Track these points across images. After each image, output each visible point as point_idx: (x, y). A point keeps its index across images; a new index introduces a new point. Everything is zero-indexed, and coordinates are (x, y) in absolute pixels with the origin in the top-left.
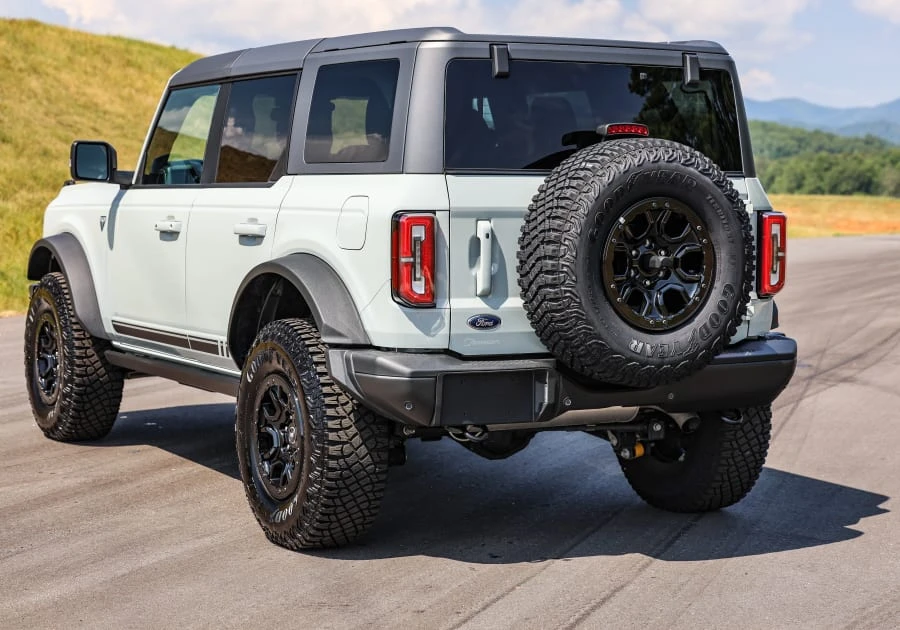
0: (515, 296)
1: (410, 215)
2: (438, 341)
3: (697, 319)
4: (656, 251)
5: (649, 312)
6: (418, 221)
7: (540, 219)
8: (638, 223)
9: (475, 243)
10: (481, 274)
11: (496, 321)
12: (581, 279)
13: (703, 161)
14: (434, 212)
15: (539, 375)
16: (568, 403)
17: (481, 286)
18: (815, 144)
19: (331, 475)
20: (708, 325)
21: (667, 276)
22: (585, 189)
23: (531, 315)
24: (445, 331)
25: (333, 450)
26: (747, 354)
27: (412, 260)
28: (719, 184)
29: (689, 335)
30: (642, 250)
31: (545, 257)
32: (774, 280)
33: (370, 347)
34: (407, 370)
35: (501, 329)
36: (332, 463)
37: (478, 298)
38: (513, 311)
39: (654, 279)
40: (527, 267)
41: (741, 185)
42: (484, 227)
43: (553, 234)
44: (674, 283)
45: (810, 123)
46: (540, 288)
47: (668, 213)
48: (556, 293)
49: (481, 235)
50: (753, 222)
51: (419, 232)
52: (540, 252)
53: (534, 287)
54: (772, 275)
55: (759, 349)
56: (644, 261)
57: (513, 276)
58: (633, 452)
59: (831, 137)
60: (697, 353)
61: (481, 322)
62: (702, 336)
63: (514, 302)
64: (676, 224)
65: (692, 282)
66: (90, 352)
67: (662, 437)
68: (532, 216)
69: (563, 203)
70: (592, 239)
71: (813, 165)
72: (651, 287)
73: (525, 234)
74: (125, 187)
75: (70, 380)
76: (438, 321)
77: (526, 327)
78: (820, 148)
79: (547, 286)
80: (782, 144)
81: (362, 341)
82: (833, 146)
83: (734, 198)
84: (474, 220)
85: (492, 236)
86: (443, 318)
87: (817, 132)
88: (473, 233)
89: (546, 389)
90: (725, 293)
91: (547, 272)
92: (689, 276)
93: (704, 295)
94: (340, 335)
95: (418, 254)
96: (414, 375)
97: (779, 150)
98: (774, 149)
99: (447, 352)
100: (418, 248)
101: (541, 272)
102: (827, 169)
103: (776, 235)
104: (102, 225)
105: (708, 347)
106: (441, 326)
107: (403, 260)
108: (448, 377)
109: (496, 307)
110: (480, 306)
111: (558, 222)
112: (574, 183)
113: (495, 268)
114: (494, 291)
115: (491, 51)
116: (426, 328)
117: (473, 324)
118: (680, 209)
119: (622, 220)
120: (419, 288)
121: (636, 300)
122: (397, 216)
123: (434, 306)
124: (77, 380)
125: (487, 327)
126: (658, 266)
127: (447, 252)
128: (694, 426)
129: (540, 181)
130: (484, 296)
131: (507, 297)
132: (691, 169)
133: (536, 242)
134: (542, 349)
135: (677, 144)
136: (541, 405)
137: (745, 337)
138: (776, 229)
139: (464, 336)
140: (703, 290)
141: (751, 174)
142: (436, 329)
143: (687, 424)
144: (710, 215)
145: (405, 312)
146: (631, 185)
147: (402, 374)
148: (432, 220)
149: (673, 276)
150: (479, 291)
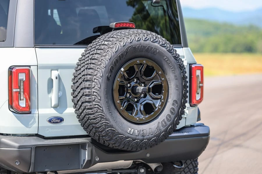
1: (17, 68)
2: (32, 130)
3: (160, 117)
4: (140, 84)
5: (137, 114)
6: (22, 71)
7: (82, 69)
8: (131, 71)
9: (51, 81)
10: (54, 96)
11: (61, 120)
12: (103, 98)
13: (162, 40)
14: (30, 66)
15: (83, 146)
16: (97, 159)
17: (54, 102)
20: (166, 120)
21: (145, 96)
22: (104, 54)
23: (78, 116)
24: (36, 125)
26: (185, 134)
27: (19, 90)
28: (170, 51)
29: (156, 125)
30: (133, 84)
31: (85, 88)
32: (198, 97)
34: (17, 145)
35: (64, 123)
37: (52, 109)
38: (70, 115)
39: (139, 98)
40: (76, 93)
41: (180, 51)
42: (55, 73)
43: (89, 77)
44: (149, 100)
46: (83, 103)
47: (145, 66)
48: (91, 105)
49: (54, 78)
50: (187, 70)
51: (22, 76)
52: (82, 86)
53: (80, 103)
54: (197, 95)
55: (191, 131)
56: (134, 89)
57: (69, 97)
60: (160, 133)
61: (54, 120)
62: (163, 126)
63: (70, 110)
64: (149, 71)
65: (158, 99)
68: (78, 67)
69: (93, 61)
70: (108, 79)
72: (137, 102)
73: (75, 77)
76: (33, 120)
77: (76, 122)
79: (86, 102)
83: (177, 58)
84: (50, 70)
85: (58, 78)
86: (35, 119)
88: (50, 77)
89: (87, 152)
90: (173, 104)
91: (86, 95)
92: (156, 96)
93: (163, 106)
95: (22, 87)
96: (20, 147)
99: (37, 135)
100: (22, 84)
101: (83, 95)
103: (198, 76)
105: (165, 131)
106: (34, 122)
107: (14, 90)
108: (37, 148)
109: (62, 113)
110: (53, 113)
111: (91, 71)
112: (99, 52)
113: (61, 93)
114: (60, 105)
116: (26, 124)
117: (50, 121)
118: (150, 64)
119: (122, 69)
120: (23, 104)
121: (130, 108)
122: (11, 68)
123: (30, 113)
125: (57, 122)
126: (140, 91)
127: (36, 86)
128: (160, 170)
129: (82, 51)
130: (55, 107)
131: (67, 108)
132: (156, 44)
134: (84, 133)
135: (149, 32)
136: (84, 160)
137: (184, 125)
138: (198, 72)
140: (163, 103)
141: (186, 46)
142: (31, 124)
143: (156, 169)
144: (166, 66)
145: (16, 116)
146: (127, 53)
147: (14, 147)
148: (29, 70)
149: (148, 96)
150: (53, 105)
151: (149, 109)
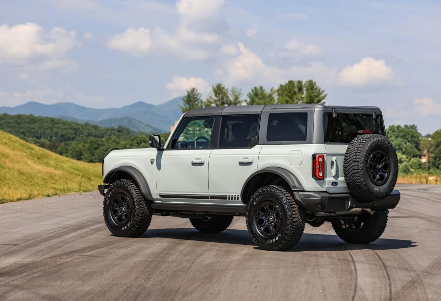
0: (342, 176)
1: (318, 155)
2: (324, 189)
6: (321, 157)
7: (351, 156)
8: (374, 157)
9: (332, 163)
10: (334, 171)
11: (337, 184)
12: (365, 171)
14: (324, 154)
15: (348, 198)
16: (354, 206)
17: (334, 174)
18: (86, 132)
19: (294, 227)
22: (364, 148)
24: (326, 186)
25: (294, 220)
27: (319, 167)
29: (386, 186)
31: (355, 166)
33: (304, 191)
34: (320, 196)
35: (338, 186)
36: (294, 224)
38: (342, 181)
40: (347, 169)
42: (334, 158)
43: (357, 160)
44: (381, 173)
45: (81, 118)
46: (353, 174)
47: (381, 154)
49: (334, 160)
51: (321, 160)
52: (354, 164)
53: (350, 174)
58: (346, 226)
59: (96, 127)
61: (334, 184)
63: (341, 179)
64: (382, 157)
65: (385, 172)
66: (144, 205)
67: (357, 220)
68: (347, 155)
70: (366, 161)
71: (87, 145)
72: (376, 174)
74: (161, 150)
75: (138, 215)
78: (89, 135)
79: (355, 173)
80: (64, 132)
81: (302, 190)
82: (97, 133)
84: (332, 156)
86: (325, 183)
87: (87, 124)
88: (332, 160)
89: (350, 202)
91: (356, 170)
93: (388, 175)
94: (296, 188)
95: (320, 165)
96: (322, 197)
97: (62, 136)
98: (59, 135)
99: (326, 192)
101: (353, 169)
102: (96, 149)
104: (152, 163)
107: (317, 167)
108: (330, 198)
109: (337, 180)
110: (333, 179)
111: (358, 156)
114: (336, 176)
115: (332, 110)
116: (321, 185)
117: (332, 184)
119: (371, 156)
120: (321, 174)
121: (374, 177)
122: (314, 156)
123: (323, 180)
124: (141, 215)
126: (379, 168)
127: (326, 165)
129: (347, 146)
130: (334, 177)
131: (339, 177)
132: (386, 142)
133: (351, 162)
134: (348, 191)
139: (330, 187)
142: (324, 186)
143: (374, 214)
144: (389, 154)
145: (316, 181)
146: (374, 147)
147: (319, 197)
148: (323, 156)
149: (380, 171)
150: (333, 175)
151: (382, 177)
